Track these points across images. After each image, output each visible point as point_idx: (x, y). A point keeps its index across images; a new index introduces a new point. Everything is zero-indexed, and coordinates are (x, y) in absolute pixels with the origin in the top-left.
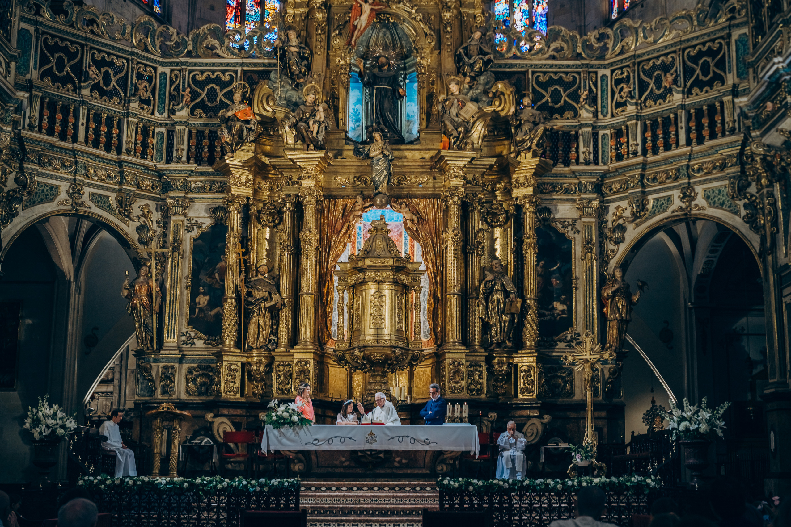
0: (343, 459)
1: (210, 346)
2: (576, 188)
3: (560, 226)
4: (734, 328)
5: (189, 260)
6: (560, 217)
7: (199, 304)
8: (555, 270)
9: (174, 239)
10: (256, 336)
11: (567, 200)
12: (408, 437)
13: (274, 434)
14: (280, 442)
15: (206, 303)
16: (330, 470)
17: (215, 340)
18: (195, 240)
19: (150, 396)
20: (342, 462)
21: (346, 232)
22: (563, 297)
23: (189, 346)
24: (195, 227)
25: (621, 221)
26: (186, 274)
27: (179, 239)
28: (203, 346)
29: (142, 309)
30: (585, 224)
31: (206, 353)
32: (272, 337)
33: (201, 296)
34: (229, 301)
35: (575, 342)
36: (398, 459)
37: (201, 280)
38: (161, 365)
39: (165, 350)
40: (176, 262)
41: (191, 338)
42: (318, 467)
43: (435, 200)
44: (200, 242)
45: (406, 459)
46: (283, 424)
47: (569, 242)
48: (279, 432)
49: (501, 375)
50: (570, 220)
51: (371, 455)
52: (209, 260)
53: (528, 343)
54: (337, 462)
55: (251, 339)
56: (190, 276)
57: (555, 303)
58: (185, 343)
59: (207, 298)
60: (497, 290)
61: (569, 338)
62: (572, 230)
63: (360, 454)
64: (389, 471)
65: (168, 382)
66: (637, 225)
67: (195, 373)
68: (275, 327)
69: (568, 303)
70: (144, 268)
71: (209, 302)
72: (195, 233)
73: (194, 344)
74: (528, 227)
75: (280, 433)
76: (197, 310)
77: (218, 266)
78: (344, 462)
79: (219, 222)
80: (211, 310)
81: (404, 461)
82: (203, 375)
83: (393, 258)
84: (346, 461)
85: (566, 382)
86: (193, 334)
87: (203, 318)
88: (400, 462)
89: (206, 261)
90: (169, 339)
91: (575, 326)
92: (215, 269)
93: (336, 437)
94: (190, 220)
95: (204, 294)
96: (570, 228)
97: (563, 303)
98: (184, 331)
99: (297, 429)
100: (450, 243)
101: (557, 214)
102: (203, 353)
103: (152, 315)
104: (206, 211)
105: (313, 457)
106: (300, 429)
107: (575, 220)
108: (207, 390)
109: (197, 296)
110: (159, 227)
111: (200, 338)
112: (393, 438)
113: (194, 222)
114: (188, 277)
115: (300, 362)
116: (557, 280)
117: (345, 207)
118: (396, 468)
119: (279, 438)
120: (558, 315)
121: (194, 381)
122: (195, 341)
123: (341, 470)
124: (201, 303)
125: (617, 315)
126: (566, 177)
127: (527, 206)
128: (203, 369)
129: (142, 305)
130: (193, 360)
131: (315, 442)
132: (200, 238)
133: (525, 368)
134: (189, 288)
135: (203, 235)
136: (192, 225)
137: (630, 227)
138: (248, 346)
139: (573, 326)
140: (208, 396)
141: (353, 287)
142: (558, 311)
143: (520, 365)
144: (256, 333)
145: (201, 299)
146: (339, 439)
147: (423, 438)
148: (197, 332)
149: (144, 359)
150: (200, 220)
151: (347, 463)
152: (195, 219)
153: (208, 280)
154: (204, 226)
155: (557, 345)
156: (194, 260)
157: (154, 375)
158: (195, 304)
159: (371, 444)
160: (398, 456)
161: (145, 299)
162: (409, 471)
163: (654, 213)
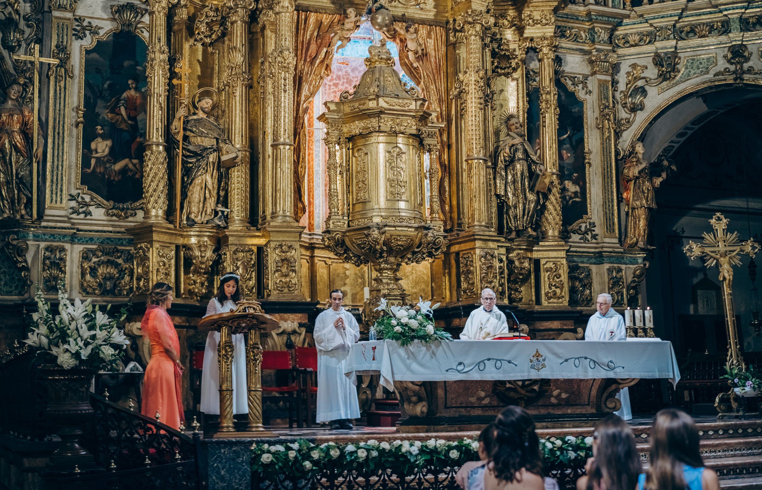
0: (483, 394)
1: (114, 218)
2: (586, 36)
3: (569, 83)
4: (674, 229)
5: (79, 82)
6: (570, 71)
7: (97, 153)
8: (565, 139)
9: (57, 46)
10: (201, 205)
11: (577, 50)
12: (586, 358)
13: (400, 356)
14: (408, 368)
15: (107, 151)
16: (463, 412)
17: (122, 210)
18: (88, 52)
19: (20, 294)
20: (481, 399)
21: (322, 62)
22: (575, 175)
23: (82, 216)
24: (87, 32)
25: (640, 83)
26: (76, 104)
27: (66, 48)
28: (105, 218)
29: (14, 153)
30: (601, 83)
31: (111, 229)
32: (220, 208)
33: (99, 139)
34: (154, 148)
35: (590, 234)
36: (555, 393)
37: (98, 115)
38: (43, 245)
39: (48, 221)
40: (62, 84)
41: (87, 205)
42: (446, 407)
43: (437, 28)
44: (95, 55)
45: (566, 392)
46: (413, 338)
47: (580, 104)
48: (407, 351)
49: (521, 274)
50: (581, 77)
51: (523, 386)
52: (110, 85)
53: (550, 233)
54: (473, 400)
55: (194, 209)
56: (82, 107)
57: (566, 182)
58: (75, 211)
59: (109, 143)
60: (519, 159)
61: (583, 229)
62: (583, 89)
63: (508, 385)
64: (543, 411)
65: (55, 272)
66: (664, 90)
67: (94, 260)
68: (222, 193)
69: (581, 183)
70: (16, 87)
71: (112, 149)
72: (88, 42)
73: (90, 213)
74: (548, 79)
75: (408, 354)
76: (93, 162)
77: (125, 95)
78: (483, 399)
79: (126, 29)
80: (115, 163)
81: (564, 396)
82: (109, 263)
83: (416, 100)
84: (486, 397)
85: (584, 286)
86: (87, 199)
87: (103, 174)
88: (558, 397)
89: (106, 86)
90: (53, 204)
91: (589, 213)
92: (118, 100)
93: (489, 359)
94: (79, 20)
95: (104, 137)
96: (581, 86)
97: (575, 182)
98: (74, 192)
99: (433, 346)
100: (472, 88)
101: (565, 66)
102: (106, 229)
103: (30, 164)
104: (104, 9)
105: (440, 392)
106: (437, 346)
107: (586, 77)
108: (115, 286)
109: (93, 140)
110: (28, 26)
111: (99, 206)
112: (566, 360)
113: (85, 24)
114: (78, 108)
115: (281, 246)
116: (567, 153)
117: (319, 25)
118: (553, 406)
119: (408, 362)
120: (571, 198)
121: (93, 271)
122: (91, 209)
123: (478, 412)
124: (99, 150)
125: (644, 202)
126: (578, 19)
127: (545, 50)
128: (107, 254)
129: (14, 146)
130: (91, 239)
131: (460, 368)
132: (94, 50)
133: (550, 265)
134: (81, 126)
135: (100, 46)
136: (84, 28)
137: (652, 91)
138: (188, 218)
139: (587, 214)
140: (115, 295)
141: (351, 139)
142: (570, 193)
143: (543, 262)
144: (202, 199)
145: (100, 145)
146: (492, 362)
147: (606, 360)
148: (95, 195)
149: (16, 233)
150: (95, 23)
151: (486, 401)
152: (87, 20)
153: (110, 115)
154: (102, 32)
155: (570, 238)
156: (87, 84)
157: (29, 260)
158: (91, 151)
159: (538, 370)
160: (557, 389)
161: (18, 138)
162: (569, 411)
163: (689, 75)
